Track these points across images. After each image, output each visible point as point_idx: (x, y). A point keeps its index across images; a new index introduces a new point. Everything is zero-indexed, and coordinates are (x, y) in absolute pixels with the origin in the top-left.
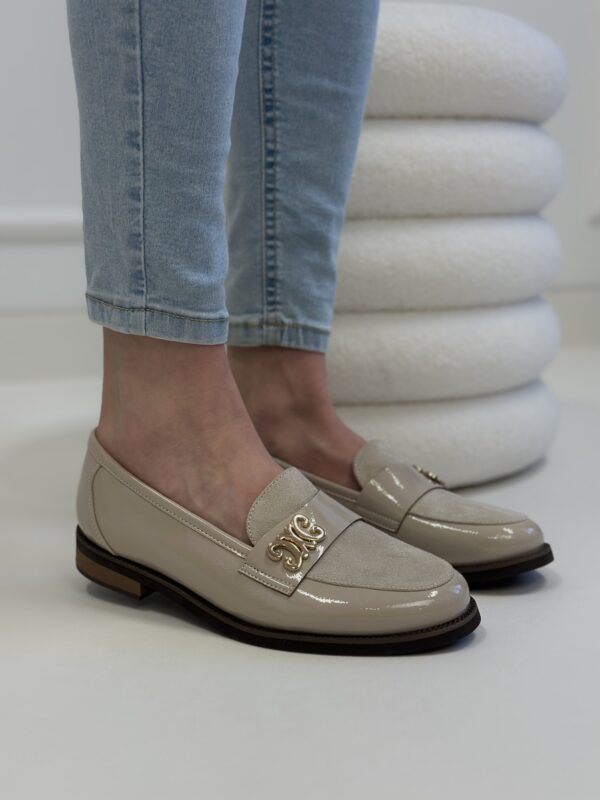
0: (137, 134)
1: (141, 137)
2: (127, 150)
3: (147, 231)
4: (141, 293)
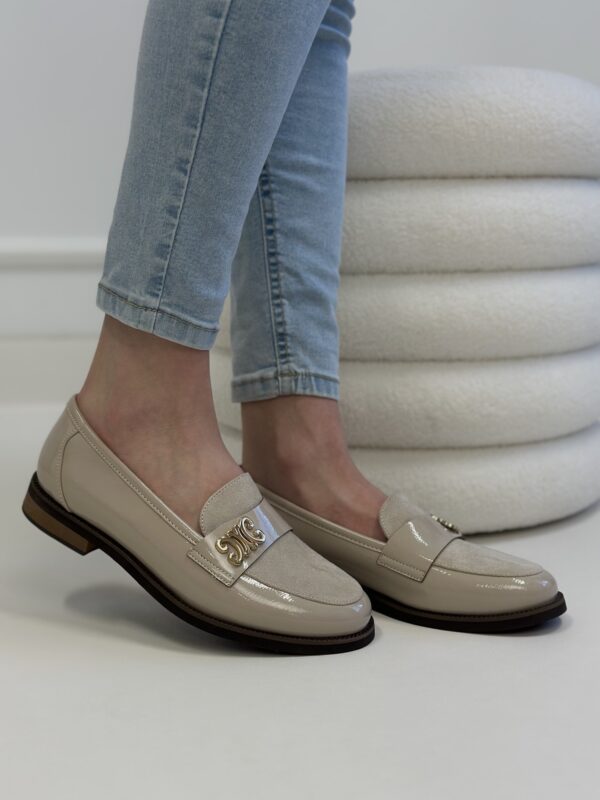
0: (187, 162)
1: (190, 165)
2: (176, 173)
3: (176, 245)
4: (157, 295)
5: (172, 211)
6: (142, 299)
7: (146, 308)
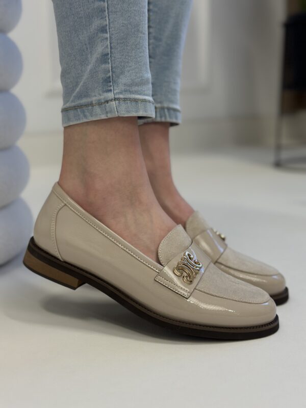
7: (107, 102)
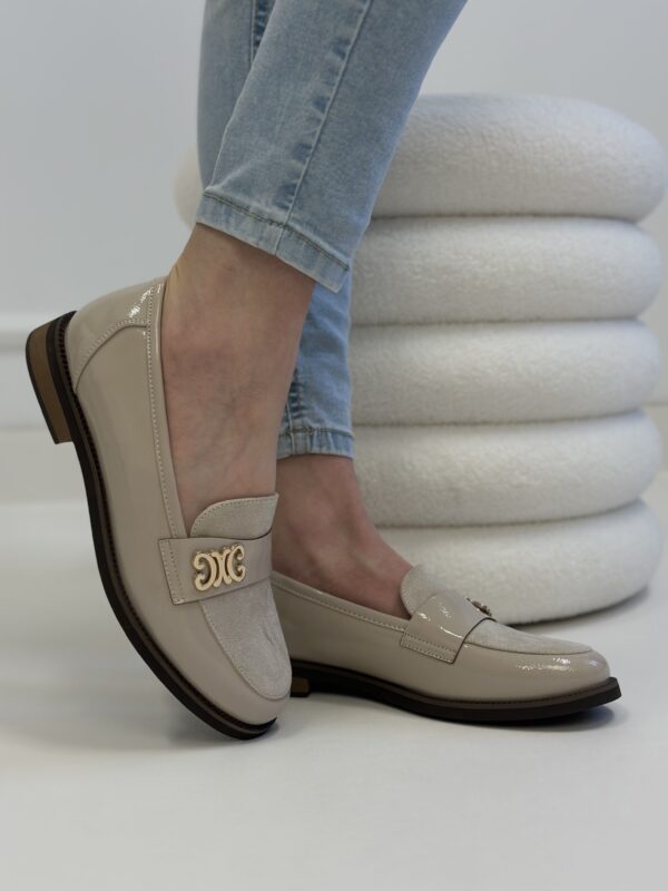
0: (347, 42)
1: (349, 48)
2: (330, 55)
3: (320, 146)
4: (286, 208)
5: (320, 103)
6: (268, 210)
7: (272, 222)
